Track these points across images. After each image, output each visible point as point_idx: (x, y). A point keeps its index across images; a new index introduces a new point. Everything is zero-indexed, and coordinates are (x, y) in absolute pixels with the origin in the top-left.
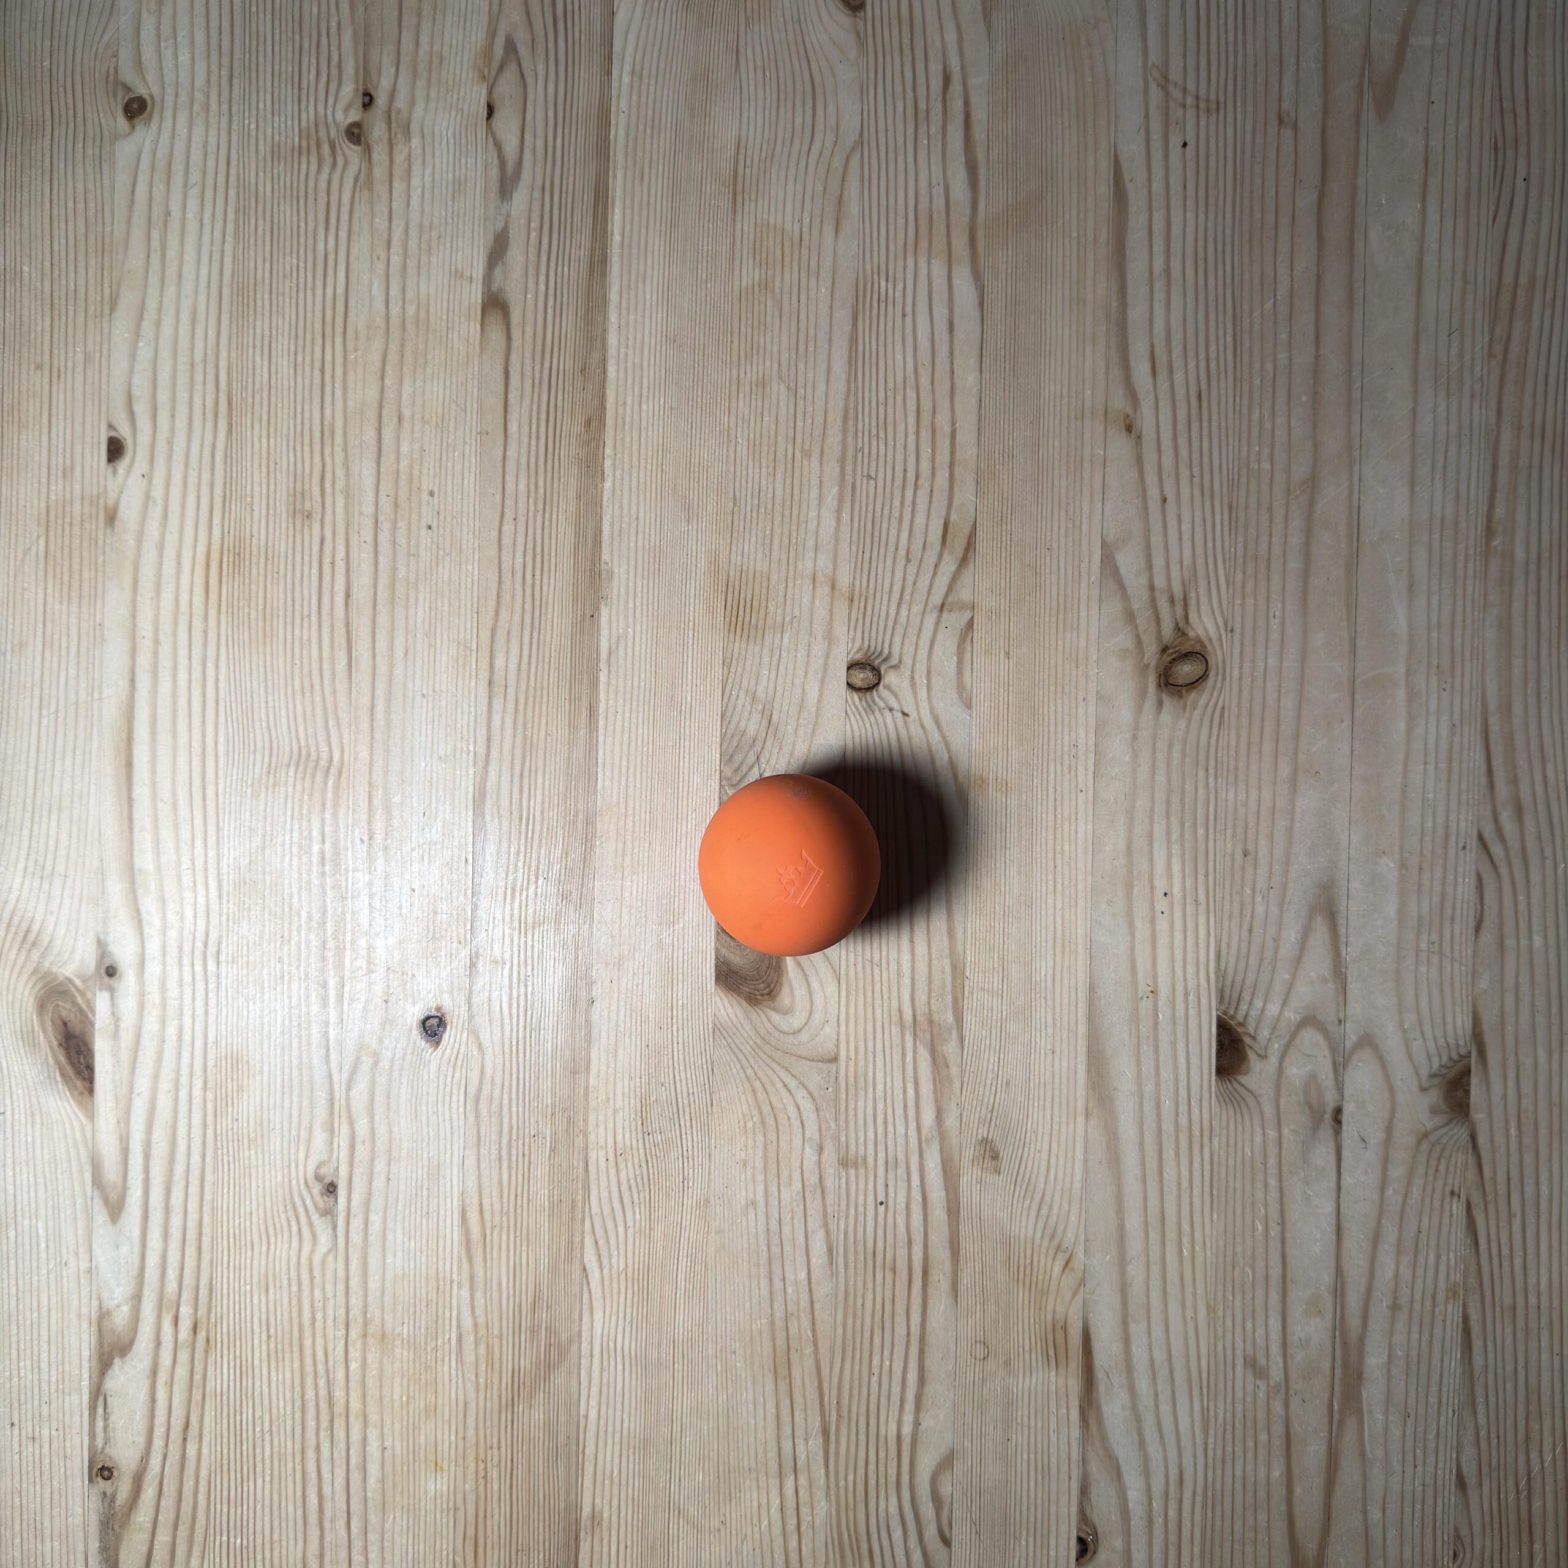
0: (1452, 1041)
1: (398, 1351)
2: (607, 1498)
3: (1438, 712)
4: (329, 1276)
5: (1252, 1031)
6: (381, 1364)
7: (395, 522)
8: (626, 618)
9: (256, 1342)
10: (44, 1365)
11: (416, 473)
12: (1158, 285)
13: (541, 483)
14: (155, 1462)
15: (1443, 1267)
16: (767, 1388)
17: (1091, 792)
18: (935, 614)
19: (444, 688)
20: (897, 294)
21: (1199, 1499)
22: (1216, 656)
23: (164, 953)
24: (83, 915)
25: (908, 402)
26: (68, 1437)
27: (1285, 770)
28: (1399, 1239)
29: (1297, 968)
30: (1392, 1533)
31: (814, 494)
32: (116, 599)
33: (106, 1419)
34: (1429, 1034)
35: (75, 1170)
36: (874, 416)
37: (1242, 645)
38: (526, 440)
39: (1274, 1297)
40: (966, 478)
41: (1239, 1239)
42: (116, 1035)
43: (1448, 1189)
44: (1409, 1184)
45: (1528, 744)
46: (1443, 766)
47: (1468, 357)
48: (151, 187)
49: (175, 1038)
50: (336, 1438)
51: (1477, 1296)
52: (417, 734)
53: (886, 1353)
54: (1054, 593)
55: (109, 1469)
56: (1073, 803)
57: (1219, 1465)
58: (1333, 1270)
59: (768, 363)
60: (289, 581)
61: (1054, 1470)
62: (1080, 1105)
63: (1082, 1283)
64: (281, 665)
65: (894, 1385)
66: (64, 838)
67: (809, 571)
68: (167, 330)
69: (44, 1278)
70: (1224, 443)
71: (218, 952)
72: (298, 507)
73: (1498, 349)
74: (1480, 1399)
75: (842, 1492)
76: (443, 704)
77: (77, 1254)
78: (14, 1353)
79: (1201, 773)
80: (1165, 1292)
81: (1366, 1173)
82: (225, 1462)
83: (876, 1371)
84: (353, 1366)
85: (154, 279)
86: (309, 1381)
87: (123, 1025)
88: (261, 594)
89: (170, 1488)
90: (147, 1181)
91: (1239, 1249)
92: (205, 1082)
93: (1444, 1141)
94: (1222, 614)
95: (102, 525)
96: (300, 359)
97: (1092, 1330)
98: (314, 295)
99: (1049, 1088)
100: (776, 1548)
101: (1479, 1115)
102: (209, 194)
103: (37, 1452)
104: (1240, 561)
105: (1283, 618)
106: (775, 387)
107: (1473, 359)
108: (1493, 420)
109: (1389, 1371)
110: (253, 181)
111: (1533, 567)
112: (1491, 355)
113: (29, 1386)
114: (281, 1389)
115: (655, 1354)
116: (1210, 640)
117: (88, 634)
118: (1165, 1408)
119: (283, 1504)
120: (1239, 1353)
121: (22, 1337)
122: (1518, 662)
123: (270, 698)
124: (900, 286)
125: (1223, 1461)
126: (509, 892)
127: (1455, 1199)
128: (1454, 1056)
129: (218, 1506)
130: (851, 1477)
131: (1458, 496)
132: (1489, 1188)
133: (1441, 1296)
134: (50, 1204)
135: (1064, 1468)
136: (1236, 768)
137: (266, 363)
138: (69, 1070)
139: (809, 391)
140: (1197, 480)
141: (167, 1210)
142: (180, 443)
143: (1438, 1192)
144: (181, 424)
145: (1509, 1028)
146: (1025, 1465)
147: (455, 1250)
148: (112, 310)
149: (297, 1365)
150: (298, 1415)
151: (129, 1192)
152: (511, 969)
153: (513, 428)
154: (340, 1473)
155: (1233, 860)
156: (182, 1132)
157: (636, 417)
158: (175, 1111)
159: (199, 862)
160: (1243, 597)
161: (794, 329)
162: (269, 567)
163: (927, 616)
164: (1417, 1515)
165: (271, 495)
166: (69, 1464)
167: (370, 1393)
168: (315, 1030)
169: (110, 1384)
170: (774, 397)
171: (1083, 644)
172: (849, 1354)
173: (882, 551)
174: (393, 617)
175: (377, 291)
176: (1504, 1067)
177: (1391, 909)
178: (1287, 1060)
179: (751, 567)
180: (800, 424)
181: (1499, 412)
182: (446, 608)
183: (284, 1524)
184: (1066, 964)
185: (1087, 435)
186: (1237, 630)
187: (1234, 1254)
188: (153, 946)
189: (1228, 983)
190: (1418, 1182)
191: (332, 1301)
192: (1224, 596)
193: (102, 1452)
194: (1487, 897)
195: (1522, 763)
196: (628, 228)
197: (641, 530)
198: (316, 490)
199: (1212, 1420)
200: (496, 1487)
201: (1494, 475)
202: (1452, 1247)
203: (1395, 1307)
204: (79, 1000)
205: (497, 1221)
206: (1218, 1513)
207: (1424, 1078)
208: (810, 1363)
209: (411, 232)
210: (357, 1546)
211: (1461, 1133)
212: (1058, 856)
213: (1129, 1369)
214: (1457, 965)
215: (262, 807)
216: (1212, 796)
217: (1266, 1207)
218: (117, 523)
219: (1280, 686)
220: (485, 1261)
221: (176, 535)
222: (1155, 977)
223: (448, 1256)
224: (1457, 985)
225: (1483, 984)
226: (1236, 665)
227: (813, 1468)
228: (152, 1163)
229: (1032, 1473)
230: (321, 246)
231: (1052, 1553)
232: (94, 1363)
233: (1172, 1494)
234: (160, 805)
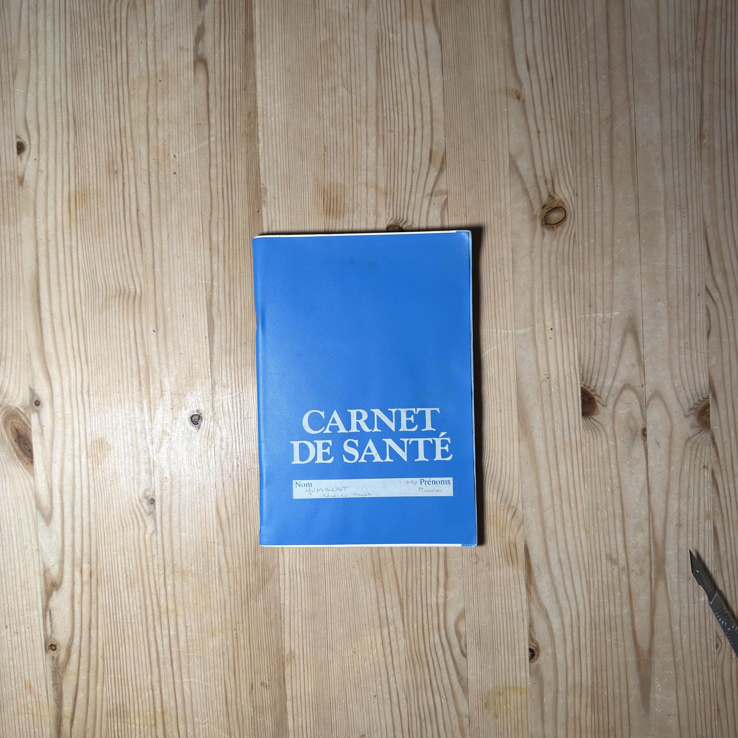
0: (699, 391)
1: (190, 579)
2: (297, 644)
3: (681, 228)
4: (154, 543)
5: (599, 394)
6: (182, 585)
7: (158, 172)
8: (275, 211)
9: (121, 579)
10: (20, 597)
11: (166, 147)
12: (528, 26)
13: (228, 147)
14: (76, 640)
15: (702, 504)
16: (371, 585)
17: (511, 282)
18: (428, 198)
19: (188, 253)
20: (398, 39)
21: (588, 626)
22: (569, 207)
23: (63, 393)
24: (22, 377)
25: (408, 93)
26: (34, 631)
27: (608, 262)
28: (679, 492)
29: (619, 361)
30: (685, 637)
31: (364, 141)
32: (26, 222)
33: (51, 621)
34: (687, 389)
35: (27, 501)
36: (391, 100)
37: (582, 201)
38: (219, 126)
39: (619, 524)
40: (439, 127)
41: (599, 497)
42: (42, 434)
43: (702, 465)
44: (682, 464)
45: (728, 240)
46: (686, 255)
47: (685, 49)
48: (28, 17)
49: (70, 433)
50: (163, 624)
51: (720, 517)
52: (176, 276)
53: (428, 563)
54: (487, 182)
55: (55, 645)
56: (503, 287)
57: (597, 609)
58: (647, 508)
59: (336, 78)
60: (109, 205)
61: (515, 616)
62: (516, 436)
63: (522, 523)
64: (108, 247)
65: (433, 578)
66: (10, 341)
67: (364, 181)
68: (41, 87)
69: (16, 555)
70: (566, 101)
71: (89, 390)
72: (111, 168)
73: (700, 44)
74: (725, 568)
75: (411, 633)
76: (188, 261)
77: (31, 542)
78: (5, 592)
79: (566, 267)
80: (563, 524)
81: (660, 459)
82: (110, 638)
83: (424, 572)
84: (169, 588)
85: (33, 62)
86: (148, 596)
87: (45, 429)
88: (96, 213)
89: (84, 654)
90: (62, 504)
91: (599, 501)
92: (87, 454)
93: (699, 441)
94: (571, 186)
95: (17, 186)
96: (107, 96)
97: (529, 546)
98: (112, 64)
99: (499, 429)
100: (380, 663)
101: (715, 427)
102: (57, 18)
103: (19, 639)
104: (578, 160)
105: (602, 186)
106: (341, 89)
107: (687, 50)
108: (699, 80)
109: (678, 557)
110: (78, 10)
111: (724, 152)
112: (697, 47)
113: (13, 607)
114: (134, 601)
115: (316, 572)
116: (566, 200)
117: (14, 239)
118: (568, 582)
119: (140, 657)
120: (603, 553)
121: (8, 584)
122: (720, 200)
123: (104, 264)
124: (399, 36)
125: (599, 607)
126: (228, 352)
127: (706, 470)
128: (701, 399)
129: (109, 660)
130: (415, 626)
131: (684, 119)
132: (722, 463)
133: (702, 519)
134: (16, 518)
135: (520, 614)
136: (583, 263)
137: (91, 100)
138: (21, 453)
139: (358, 90)
140: (554, 121)
141: (73, 517)
142: (52, 142)
143: (697, 466)
144: (52, 133)
145: (727, 383)
146: (501, 615)
147: (215, 528)
148: (14, 79)
149: (141, 589)
150: (143, 614)
151: (54, 510)
152: (232, 389)
153: (213, 120)
154: (166, 640)
155: (584, 309)
156: (77, 480)
157: (273, 110)
158: (74, 469)
159: (76, 346)
160: (581, 179)
161: (348, 60)
162: (99, 199)
163: (424, 199)
164: (697, 627)
165: (98, 164)
166: (35, 644)
167: (177, 600)
168: (138, 425)
169: (52, 604)
170: (341, 94)
171: (503, 207)
172: (410, 564)
173: (400, 168)
174: (160, 219)
175: (142, 59)
176: (726, 402)
177: (665, 328)
178: (617, 406)
179: (335, 181)
180: (354, 107)
181: (702, 75)
182: (186, 212)
183: (141, 667)
184: (504, 367)
185: (498, 102)
186: (579, 194)
187: (597, 504)
188: (57, 388)
189: (585, 371)
190: (687, 463)
191: (156, 557)
192: (571, 177)
193: (51, 637)
194: (712, 318)
195: (725, 251)
196: (263, 18)
197: (279, 166)
198: (119, 160)
199: (592, 587)
200: (242, 642)
201: (702, 107)
202: (706, 494)
203: (679, 525)
204: (23, 418)
205: (234, 512)
206: (598, 632)
207: (687, 411)
208: (391, 570)
209: (157, 29)
210: (177, 674)
211: (707, 436)
212: (497, 314)
213: (549, 564)
214: (699, 354)
215: (104, 317)
216: (572, 278)
217: (611, 479)
218: (24, 184)
219: (602, 220)
220: (230, 531)
221: (53, 186)
222: (549, 371)
223: (212, 531)
224: (700, 363)
225: (713, 362)
226: (580, 212)
227: (397, 622)
228: (64, 495)
229: (505, 618)
230: (113, 40)
231: (517, 658)
232: (44, 594)
233: (574, 625)
234: (55, 320)
